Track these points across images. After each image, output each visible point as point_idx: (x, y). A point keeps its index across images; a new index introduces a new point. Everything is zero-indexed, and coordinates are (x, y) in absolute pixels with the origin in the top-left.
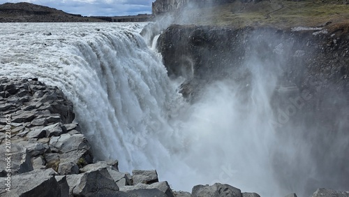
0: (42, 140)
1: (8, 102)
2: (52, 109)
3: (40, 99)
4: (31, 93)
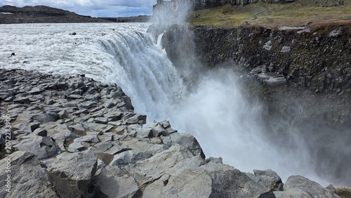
0: (154, 140)
1: (87, 100)
4: (99, 90)
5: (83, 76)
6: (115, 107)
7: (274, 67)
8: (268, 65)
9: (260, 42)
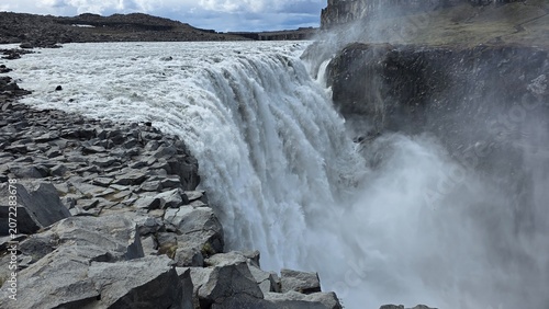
0: (154, 212)
1: (112, 155)
2: (169, 169)
3: (154, 153)
4: (142, 144)
5: (149, 124)
6: (146, 168)
9: (522, 77)
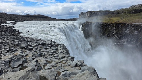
0: (77, 68)
1: (52, 49)
4: (57, 46)
5: (52, 40)
6: (63, 53)
7: (131, 40)
8: (128, 39)
9: (124, 29)
